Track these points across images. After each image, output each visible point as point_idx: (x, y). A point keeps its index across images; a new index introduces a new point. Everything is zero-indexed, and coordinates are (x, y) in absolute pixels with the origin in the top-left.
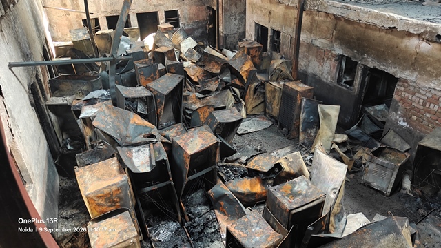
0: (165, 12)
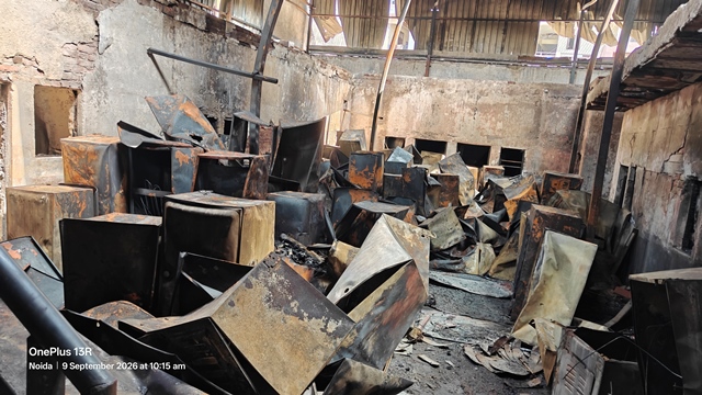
0: (503, 149)
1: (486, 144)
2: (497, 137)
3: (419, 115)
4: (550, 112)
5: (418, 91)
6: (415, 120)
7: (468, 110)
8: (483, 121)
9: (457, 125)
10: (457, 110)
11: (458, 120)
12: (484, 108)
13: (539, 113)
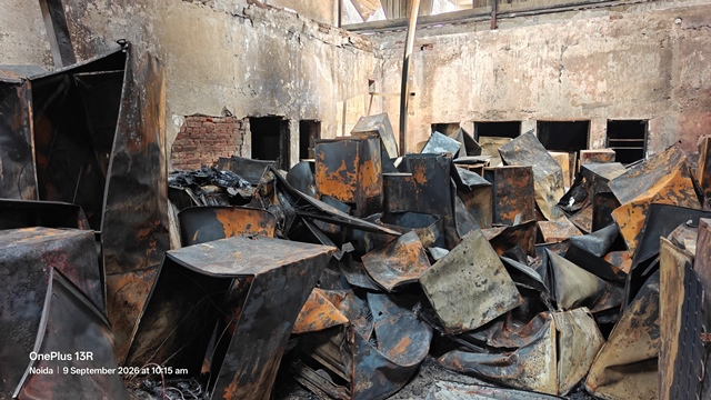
0: (610, 123)
1: (582, 117)
2: (599, 105)
3: (476, 87)
4: (686, 53)
5: (472, 53)
6: (472, 96)
7: (549, 69)
8: (574, 84)
9: (534, 94)
10: (531, 72)
11: (534, 87)
12: (574, 64)
13: (667, 58)
